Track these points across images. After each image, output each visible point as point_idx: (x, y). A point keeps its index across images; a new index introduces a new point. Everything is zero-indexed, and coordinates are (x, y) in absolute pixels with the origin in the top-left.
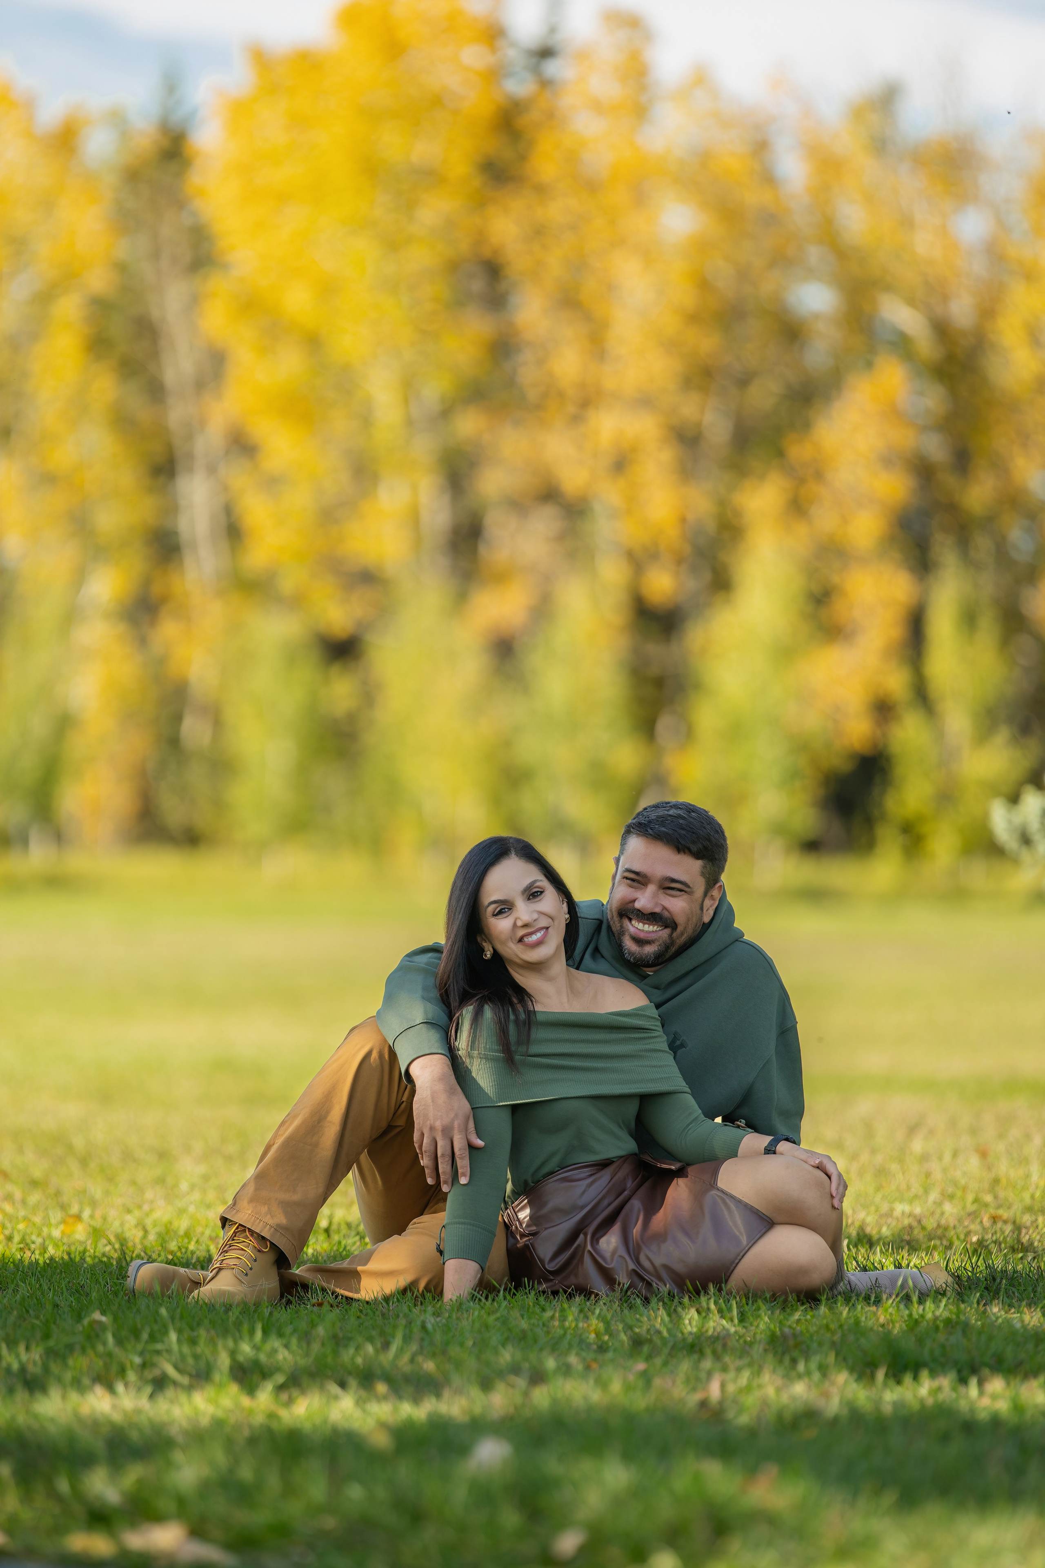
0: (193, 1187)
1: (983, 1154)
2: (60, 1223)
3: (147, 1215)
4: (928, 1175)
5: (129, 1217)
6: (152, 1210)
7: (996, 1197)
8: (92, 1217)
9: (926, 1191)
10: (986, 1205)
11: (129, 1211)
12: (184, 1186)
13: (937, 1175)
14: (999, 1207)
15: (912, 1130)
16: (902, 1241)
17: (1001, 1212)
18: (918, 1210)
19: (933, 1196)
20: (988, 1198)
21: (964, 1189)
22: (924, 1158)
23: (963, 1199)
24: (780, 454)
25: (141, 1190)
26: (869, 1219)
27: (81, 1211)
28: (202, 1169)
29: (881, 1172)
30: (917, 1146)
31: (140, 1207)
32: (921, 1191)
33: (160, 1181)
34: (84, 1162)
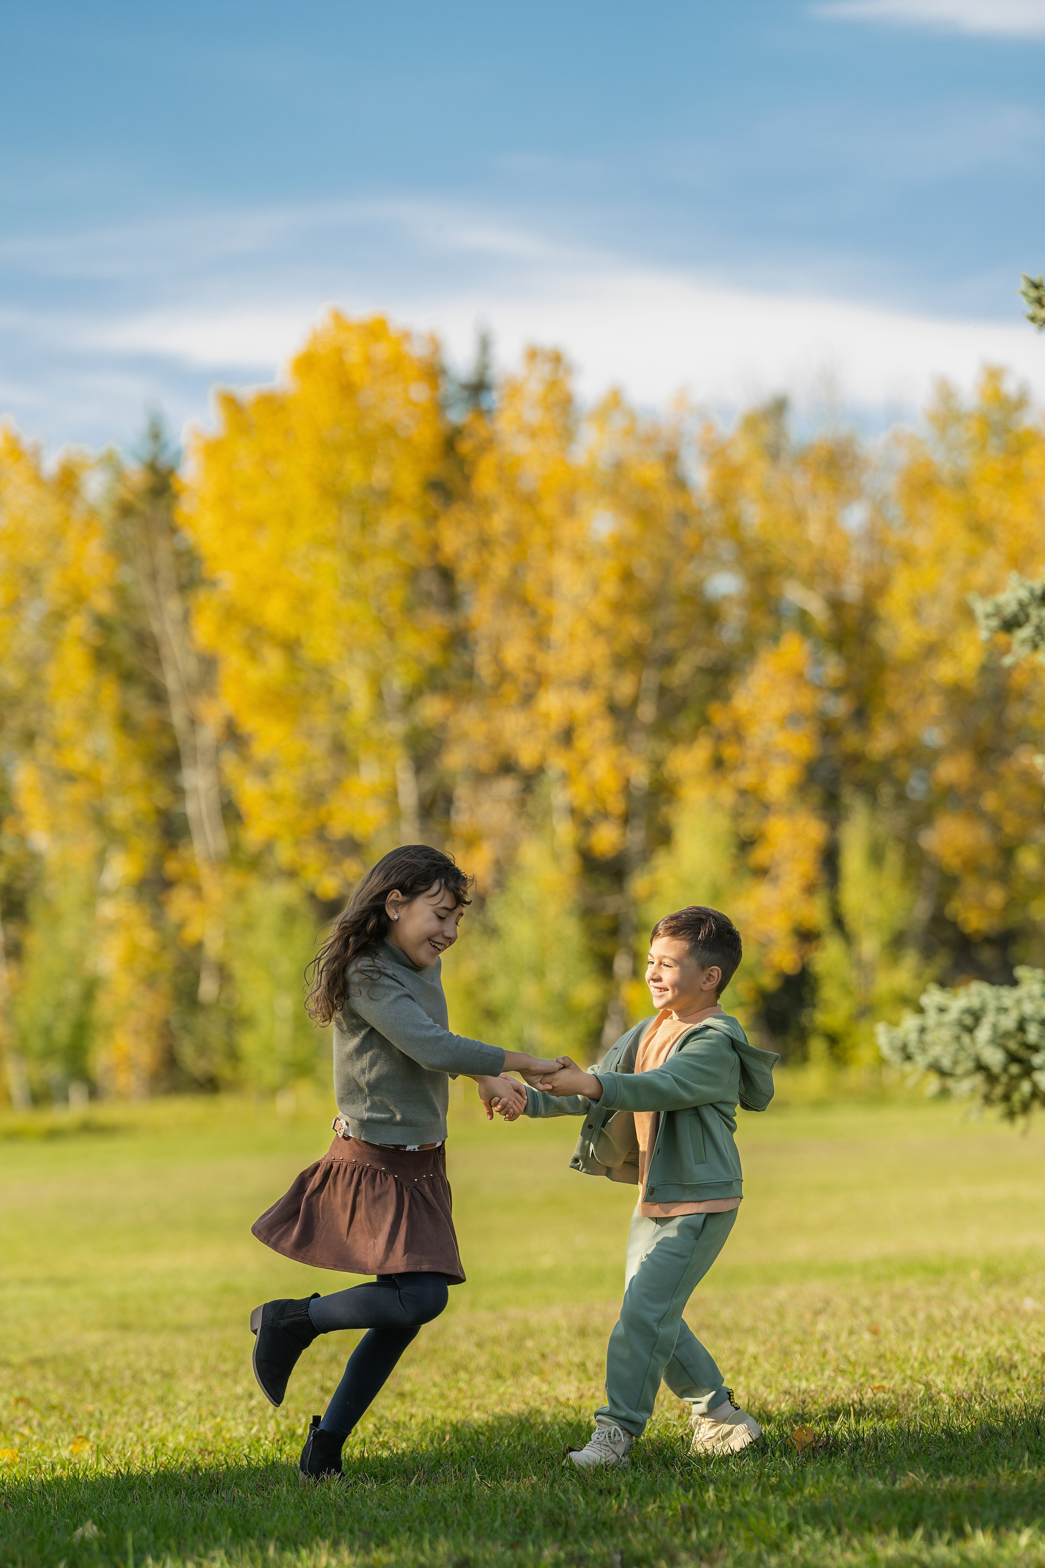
0: (189, 1403)
1: (875, 1332)
2: (69, 1443)
3: (147, 1431)
4: (825, 1354)
5: (131, 1435)
6: (151, 1427)
7: (881, 1370)
8: (98, 1436)
9: (823, 1370)
10: (873, 1377)
11: (130, 1430)
12: (181, 1404)
13: (832, 1353)
14: (885, 1378)
15: (817, 1313)
16: (798, 1415)
17: (885, 1383)
18: (813, 1387)
19: (828, 1372)
20: (874, 1371)
21: (854, 1364)
22: (825, 1337)
23: (853, 1374)
24: (705, 721)
25: (144, 1410)
26: (771, 1398)
27: (89, 1432)
28: (199, 1386)
29: (786, 1353)
30: (821, 1327)
31: (142, 1424)
32: (817, 1368)
33: (161, 1400)
34: (96, 1386)
